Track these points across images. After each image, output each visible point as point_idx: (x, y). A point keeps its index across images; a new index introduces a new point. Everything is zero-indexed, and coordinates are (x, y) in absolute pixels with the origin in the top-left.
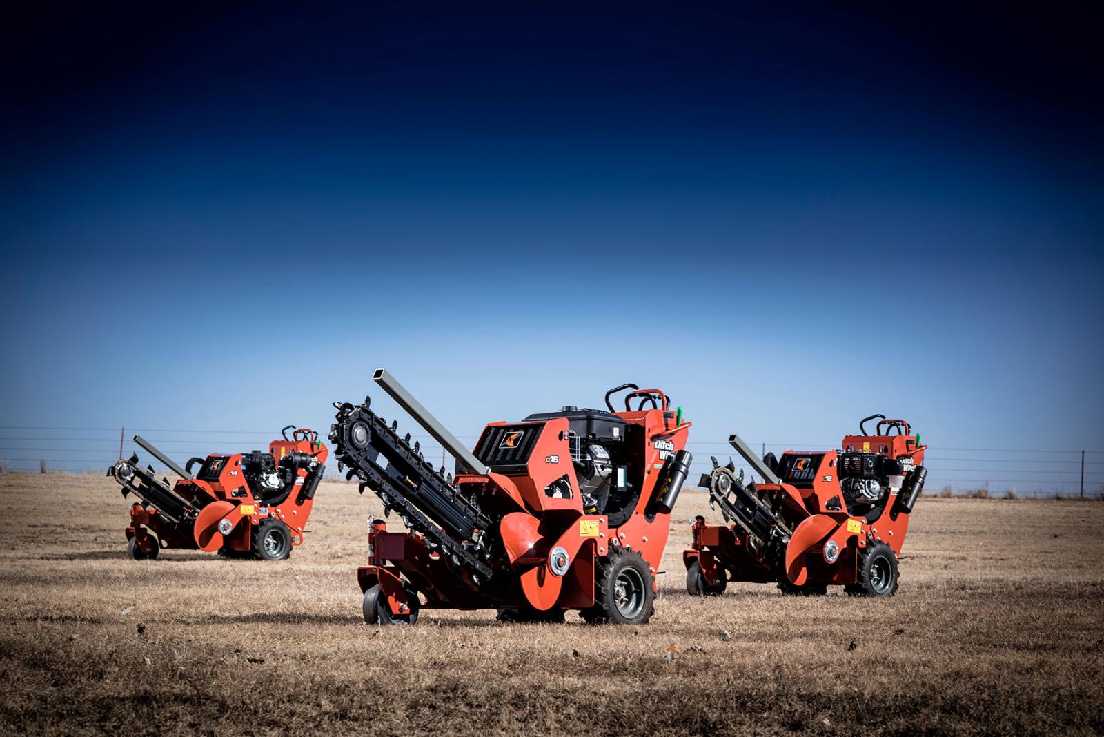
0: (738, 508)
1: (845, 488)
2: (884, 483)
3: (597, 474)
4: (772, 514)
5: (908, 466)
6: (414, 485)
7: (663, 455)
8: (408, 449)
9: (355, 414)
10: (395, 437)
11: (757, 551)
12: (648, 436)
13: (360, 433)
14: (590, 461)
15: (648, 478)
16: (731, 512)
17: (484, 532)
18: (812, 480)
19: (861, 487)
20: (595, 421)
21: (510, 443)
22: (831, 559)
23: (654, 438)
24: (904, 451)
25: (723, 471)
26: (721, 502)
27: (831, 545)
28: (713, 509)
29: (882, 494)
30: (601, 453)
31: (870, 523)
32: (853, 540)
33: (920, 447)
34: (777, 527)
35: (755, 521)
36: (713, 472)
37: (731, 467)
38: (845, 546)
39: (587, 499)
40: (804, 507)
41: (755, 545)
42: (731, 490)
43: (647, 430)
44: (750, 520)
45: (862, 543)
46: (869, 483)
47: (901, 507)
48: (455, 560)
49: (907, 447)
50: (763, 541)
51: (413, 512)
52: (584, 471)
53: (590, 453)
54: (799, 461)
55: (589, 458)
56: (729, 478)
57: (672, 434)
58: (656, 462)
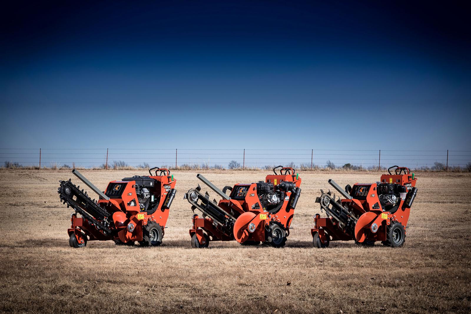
0: (333, 210)
1: (381, 199)
2: (398, 196)
3: (145, 197)
4: (348, 212)
5: (408, 187)
6: (85, 205)
7: (167, 190)
8: (83, 194)
9: (66, 184)
10: (79, 190)
11: (342, 228)
12: (162, 184)
13: (67, 190)
14: (143, 194)
15: (162, 198)
16: (330, 212)
17: (107, 218)
18: (366, 197)
19: (388, 198)
20: (144, 181)
21: (117, 189)
22: (374, 231)
23: (164, 185)
24: (407, 181)
25: (326, 196)
26: (326, 209)
27: (374, 225)
28: (322, 212)
29: (397, 201)
30: (146, 190)
31: (393, 213)
32: (384, 222)
33: (414, 179)
34: (351, 218)
35: (341, 216)
36: (322, 196)
37: (329, 193)
38: (381, 225)
39: (142, 205)
40: (363, 208)
41: (341, 226)
42: (330, 203)
43: (162, 182)
44: (339, 215)
45: (388, 223)
46: (391, 197)
47: (406, 206)
48: (98, 227)
49: (409, 179)
50: (345, 224)
51: (85, 213)
52: (140, 196)
53: (143, 191)
54: (361, 188)
55: (142, 193)
56: (328, 198)
57: (170, 184)
58: (165, 193)
